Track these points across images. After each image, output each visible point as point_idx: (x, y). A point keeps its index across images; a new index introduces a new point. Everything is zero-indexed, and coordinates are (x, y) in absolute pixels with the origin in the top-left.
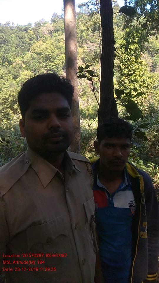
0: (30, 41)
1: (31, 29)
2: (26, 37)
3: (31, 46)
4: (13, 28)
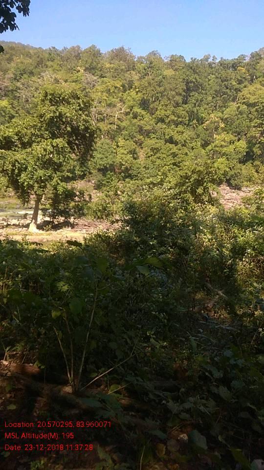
0: (239, 84)
1: (242, 65)
2: (234, 78)
3: (239, 92)
4: (213, 65)
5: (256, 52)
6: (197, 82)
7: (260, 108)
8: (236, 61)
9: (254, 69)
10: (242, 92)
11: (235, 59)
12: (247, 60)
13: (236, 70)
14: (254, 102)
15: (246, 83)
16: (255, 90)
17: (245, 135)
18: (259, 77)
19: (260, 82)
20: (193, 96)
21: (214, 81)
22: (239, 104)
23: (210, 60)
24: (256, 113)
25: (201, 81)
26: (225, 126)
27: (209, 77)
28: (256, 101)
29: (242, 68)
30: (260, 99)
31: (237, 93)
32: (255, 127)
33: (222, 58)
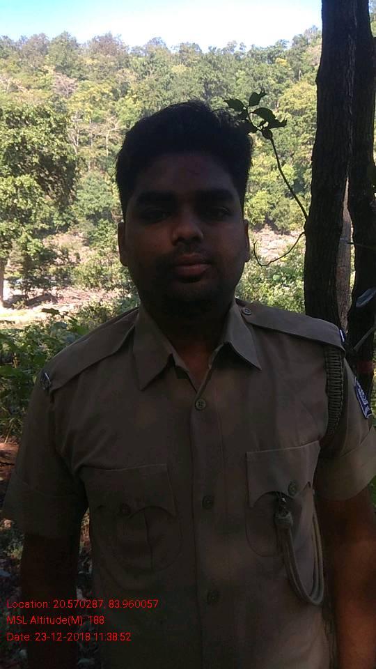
0: (279, 82)
1: (282, 54)
2: (271, 74)
3: (279, 95)
4: (242, 57)
5: (301, 35)
6: (219, 81)
7: (309, 116)
8: (273, 50)
9: (300, 60)
10: (283, 94)
11: (271, 47)
12: (289, 47)
13: (273, 62)
14: (300, 108)
15: (289, 81)
16: (301, 90)
17: (291, 156)
18: (306, 72)
19: (308, 79)
20: (215, 102)
21: (244, 80)
22: (281, 112)
23: (237, 49)
24: (305, 124)
25: (225, 80)
26: (263, 145)
27: (237, 74)
28: (304, 106)
29: (283, 60)
30: (309, 104)
31: (276, 95)
32: (303, 144)
33: (253, 46)
